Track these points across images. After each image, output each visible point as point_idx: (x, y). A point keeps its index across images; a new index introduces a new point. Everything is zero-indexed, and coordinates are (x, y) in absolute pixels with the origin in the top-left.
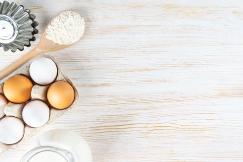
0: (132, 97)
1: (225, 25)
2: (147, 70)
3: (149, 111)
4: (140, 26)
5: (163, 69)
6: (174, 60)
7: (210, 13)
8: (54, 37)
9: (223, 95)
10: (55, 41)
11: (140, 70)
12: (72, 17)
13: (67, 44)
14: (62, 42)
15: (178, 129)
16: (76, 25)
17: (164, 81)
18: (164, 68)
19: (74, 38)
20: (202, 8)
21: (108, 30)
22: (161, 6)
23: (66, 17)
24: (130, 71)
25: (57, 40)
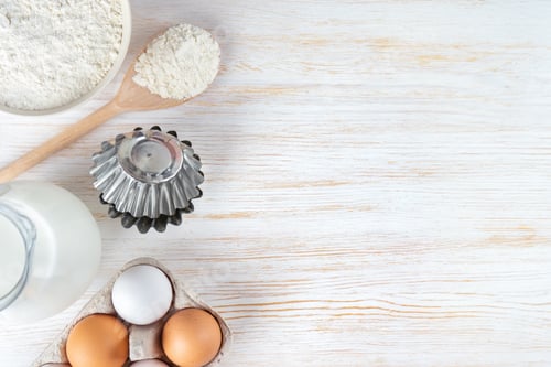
0: (298, 243)
1: (507, 87)
2: (332, 183)
3: (334, 274)
4: (318, 85)
5: (366, 182)
6: (390, 163)
7: (473, 60)
8: (152, 81)
9: (496, 240)
10: (153, 89)
11: (315, 184)
12: (193, 39)
13: (180, 97)
14: (169, 93)
15: (393, 314)
16: (201, 58)
17: (369, 209)
18: (368, 179)
19: (195, 86)
20: (457, 47)
21: (247, 94)
22: (366, 41)
23: (181, 39)
24: (295, 186)
25: (157, 87)
